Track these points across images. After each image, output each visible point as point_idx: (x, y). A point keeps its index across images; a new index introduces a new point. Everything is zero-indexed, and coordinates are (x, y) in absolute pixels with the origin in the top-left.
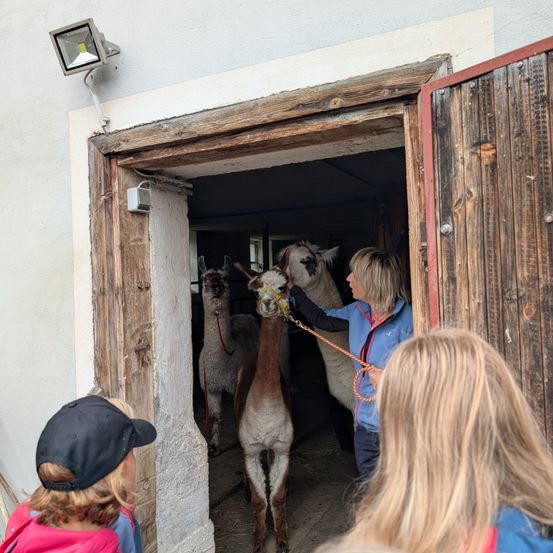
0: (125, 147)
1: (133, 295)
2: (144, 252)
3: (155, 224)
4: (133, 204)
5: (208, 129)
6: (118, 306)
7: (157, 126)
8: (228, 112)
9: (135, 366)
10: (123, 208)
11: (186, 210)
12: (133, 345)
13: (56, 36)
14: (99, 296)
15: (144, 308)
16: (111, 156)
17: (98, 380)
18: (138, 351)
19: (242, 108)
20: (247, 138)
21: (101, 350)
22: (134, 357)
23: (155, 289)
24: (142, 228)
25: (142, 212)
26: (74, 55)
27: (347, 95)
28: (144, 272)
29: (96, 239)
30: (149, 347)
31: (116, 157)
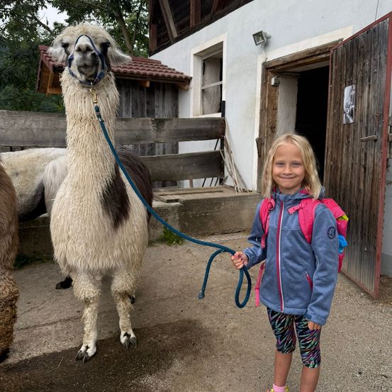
0: (271, 66)
1: (271, 111)
2: (276, 98)
3: (281, 90)
4: (273, 83)
5: (289, 60)
6: (266, 114)
7: (278, 60)
8: (294, 55)
9: (270, 132)
10: (270, 84)
11: (297, 83)
12: (270, 126)
13: (254, 35)
14: (261, 111)
15: (274, 116)
16: (267, 69)
17: (259, 136)
18: (271, 128)
19: (298, 54)
20: (299, 62)
21: (261, 127)
22: (270, 129)
23: (278, 110)
24: (276, 90)
25: (276, 85)
26: (258, 40)
27: (321, 50)
28: (276, 104)
29: (262, 95)
30: (275, 127)
31: (269, 69)
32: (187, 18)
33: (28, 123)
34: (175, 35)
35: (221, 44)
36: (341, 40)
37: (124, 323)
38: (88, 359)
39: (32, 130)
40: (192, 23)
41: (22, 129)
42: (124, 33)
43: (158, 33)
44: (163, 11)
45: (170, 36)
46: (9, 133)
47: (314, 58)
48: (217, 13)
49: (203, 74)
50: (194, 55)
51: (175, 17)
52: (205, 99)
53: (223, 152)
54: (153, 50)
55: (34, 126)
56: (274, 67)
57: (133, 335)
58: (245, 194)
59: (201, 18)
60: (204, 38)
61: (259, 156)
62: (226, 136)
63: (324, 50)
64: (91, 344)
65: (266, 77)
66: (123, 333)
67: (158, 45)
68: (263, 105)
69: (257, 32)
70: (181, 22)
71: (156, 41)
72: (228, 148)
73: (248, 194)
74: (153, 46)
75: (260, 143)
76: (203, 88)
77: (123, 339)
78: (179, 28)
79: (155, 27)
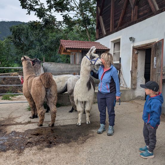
1: (135, 62)
2: (137, 58)
3: (139, 55)
4: (136, 53)
5: (140, 46)
7: (137, 46)
10: (135, 53)
13: (130, 38)
14: (132, 62)
15: (137, 63)
17: (132, 70)
19: (143, 45)
21: (132, 67)
22: (135, 68)
23: (138, 61)
25: (137, 54)
26: (131, 40)
30: (137, 67)
31: (135, 49)
32: (109, 28)
33: (60, 66)
34: (105, 34)
35: (120, 39)
36: (155, 42)
37: (87, 118)
38: (79, 126)
39: (61, 68)
40: (111, 30)
41: (58, 68)
42: (87, 32)
43: (99, 32)
44: (101, 25)
45: (103, 33)
46: (55, 69)
47: (148, 46)
48: (119, 28)
49: (114, 48)
50: (111, 41)
51: (105, 27)
52: (115, 56)
53: (120, 75)
54: (97, 38)
55: (62, 67)
56: (136, 48)
57: (90, 122)
58: (126, 89)
59: (114, 28)
60: (114, 36)
61: (132, 77)
62: (121, 69)
63: (150, 44)
64: (80, 123)
65: (134, 51)
66: (87, 121)
67: (99, 36)
68: (133, 60)
69: (131, 37)
70: (107, 29)
71: (98, 35)
72: (121, 73)
73: (128, 89)
74: (97, 36)
75: (132, 72)
76: (114, 52)
77: (87, 123)
78: (107, 31)
79: (98, 30)
